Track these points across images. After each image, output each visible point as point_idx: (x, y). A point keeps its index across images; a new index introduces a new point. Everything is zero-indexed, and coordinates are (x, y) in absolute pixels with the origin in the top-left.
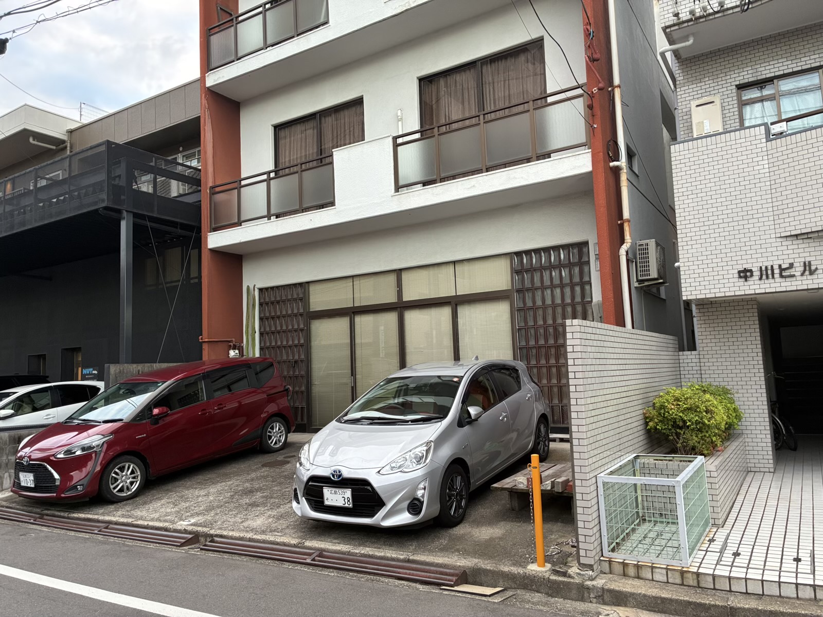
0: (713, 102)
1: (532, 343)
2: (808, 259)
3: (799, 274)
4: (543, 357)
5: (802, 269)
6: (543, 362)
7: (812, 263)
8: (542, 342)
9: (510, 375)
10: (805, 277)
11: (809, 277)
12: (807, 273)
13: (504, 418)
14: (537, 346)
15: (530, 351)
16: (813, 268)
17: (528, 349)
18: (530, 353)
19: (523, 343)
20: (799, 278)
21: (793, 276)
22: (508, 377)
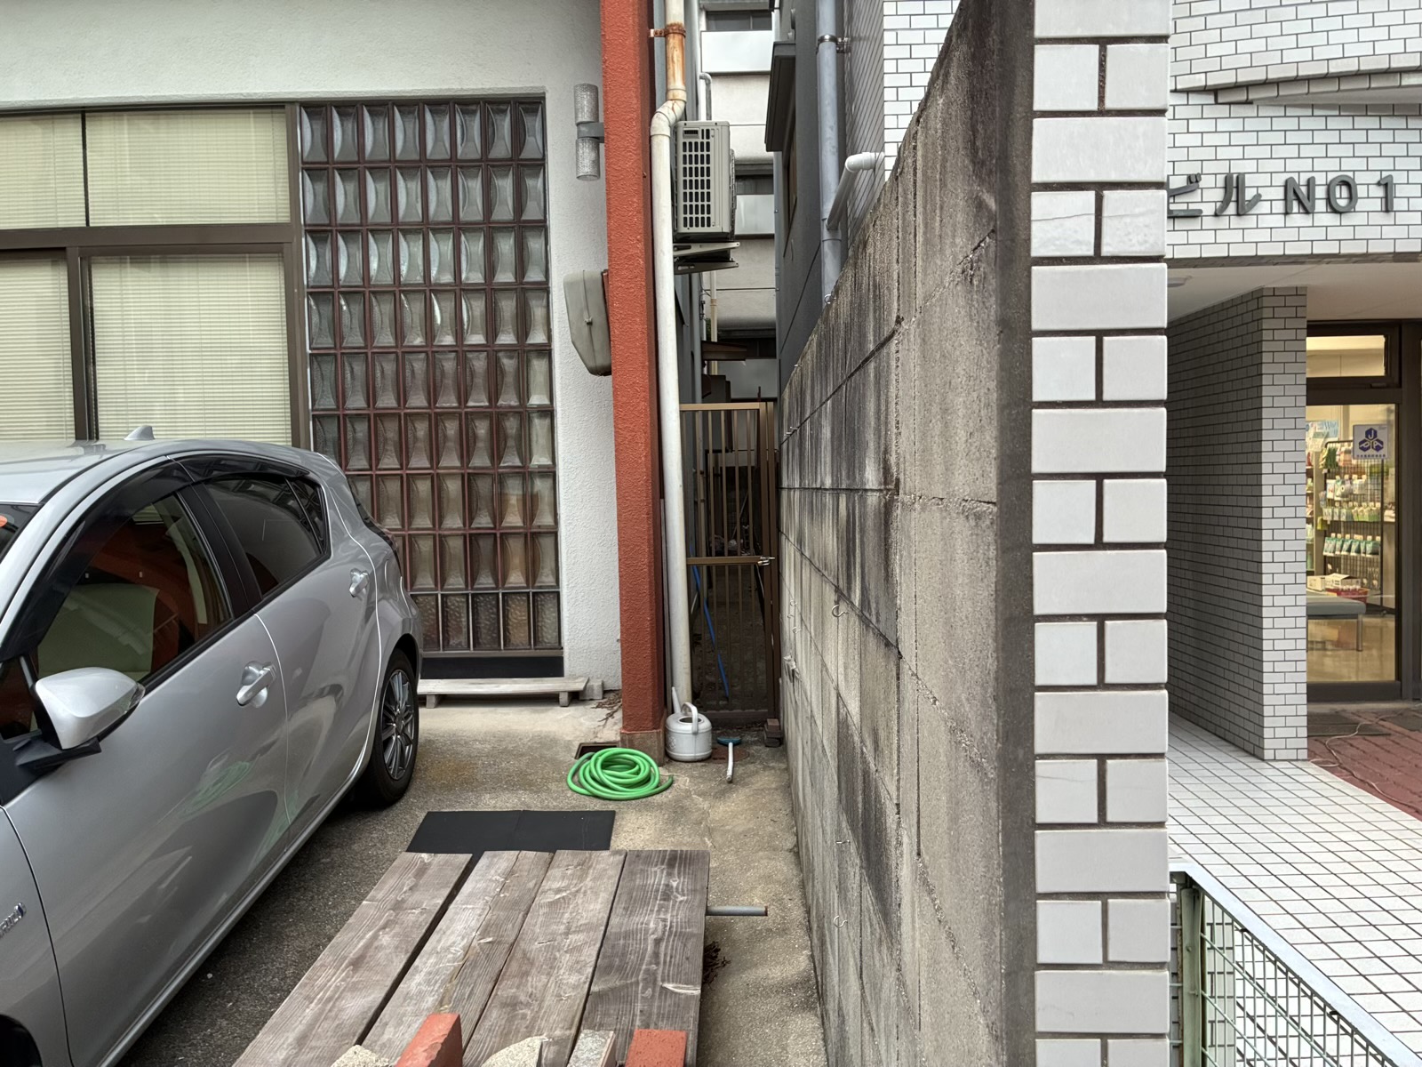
1: (356, 402)
2: (1237, 168)
3: (1208, 209)
4: (391, 448)
5: (1219, 195)
6: (390, 462)
7: (1249, 180)
8: (387, 401)
9: (281, 502)
10: (1223, 222)
11: (1235, 222)
12: (1232, 208)
13: (256, 690)
14: (371, 412)
15: (349, 425)
16: (1249, 194)
17: (343, 419)
18: (350, 435)
19: (328, 402)
20: (1209, 222)
21: (1194, 215)
22: (276, 511)
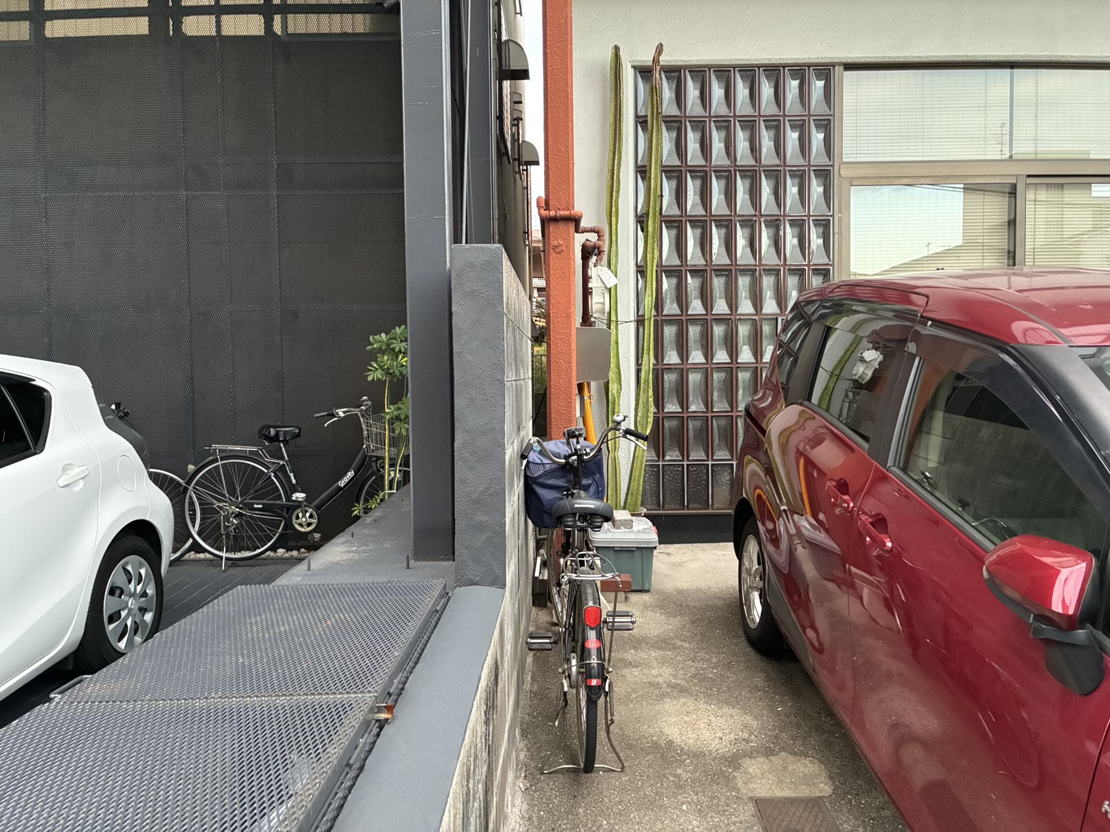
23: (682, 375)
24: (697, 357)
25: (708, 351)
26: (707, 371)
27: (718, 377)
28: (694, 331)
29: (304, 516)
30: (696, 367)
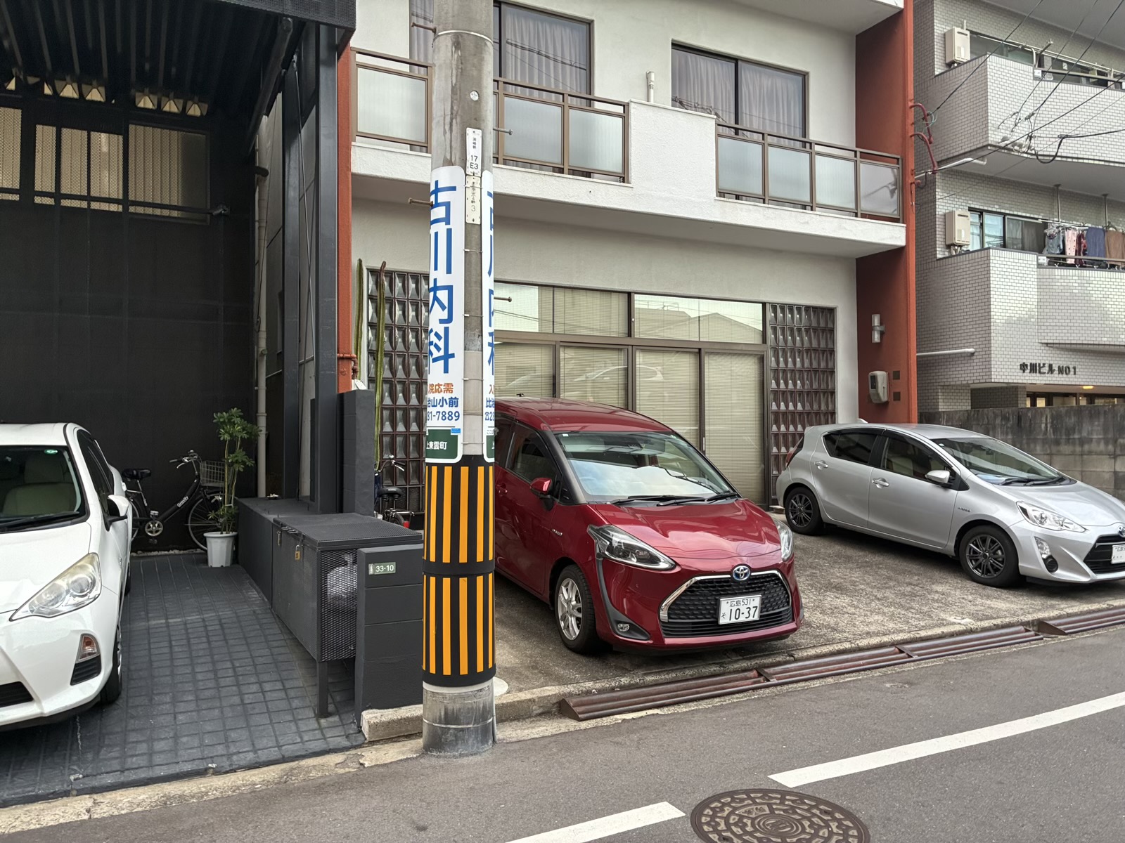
0: (967, 216)
1: (783, 408)
2: (1051, 362)
3: (1047, 372)
4: (791, 424)
5: (1048, 369)
7: (1053, 365)
8: (791, 408)
11: (1051, 375)
12: (1050, 372)
14: (788, 411)
15: (781, 416)
16: (1053, 369)
17: (780, 413)
18: (781, 419)
19: (775, 408)
20: (1046, 375)
21: (1044, 373)
23: (393, 439)
24: (401, 428)
25: (407, 426)
26: (406, 436)
27: (412, 439)
28: (399, 414)
29: (154, 526)
30: (401, 434)
